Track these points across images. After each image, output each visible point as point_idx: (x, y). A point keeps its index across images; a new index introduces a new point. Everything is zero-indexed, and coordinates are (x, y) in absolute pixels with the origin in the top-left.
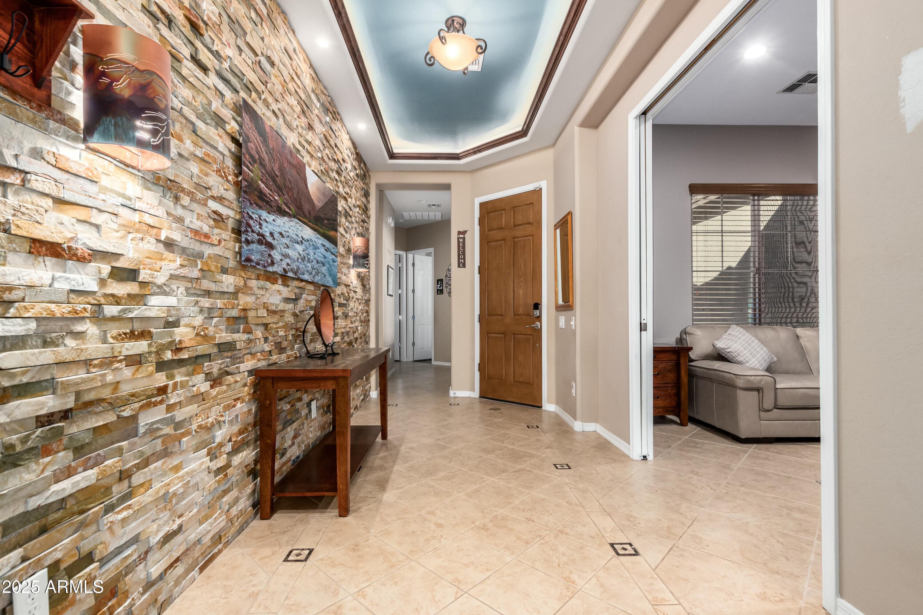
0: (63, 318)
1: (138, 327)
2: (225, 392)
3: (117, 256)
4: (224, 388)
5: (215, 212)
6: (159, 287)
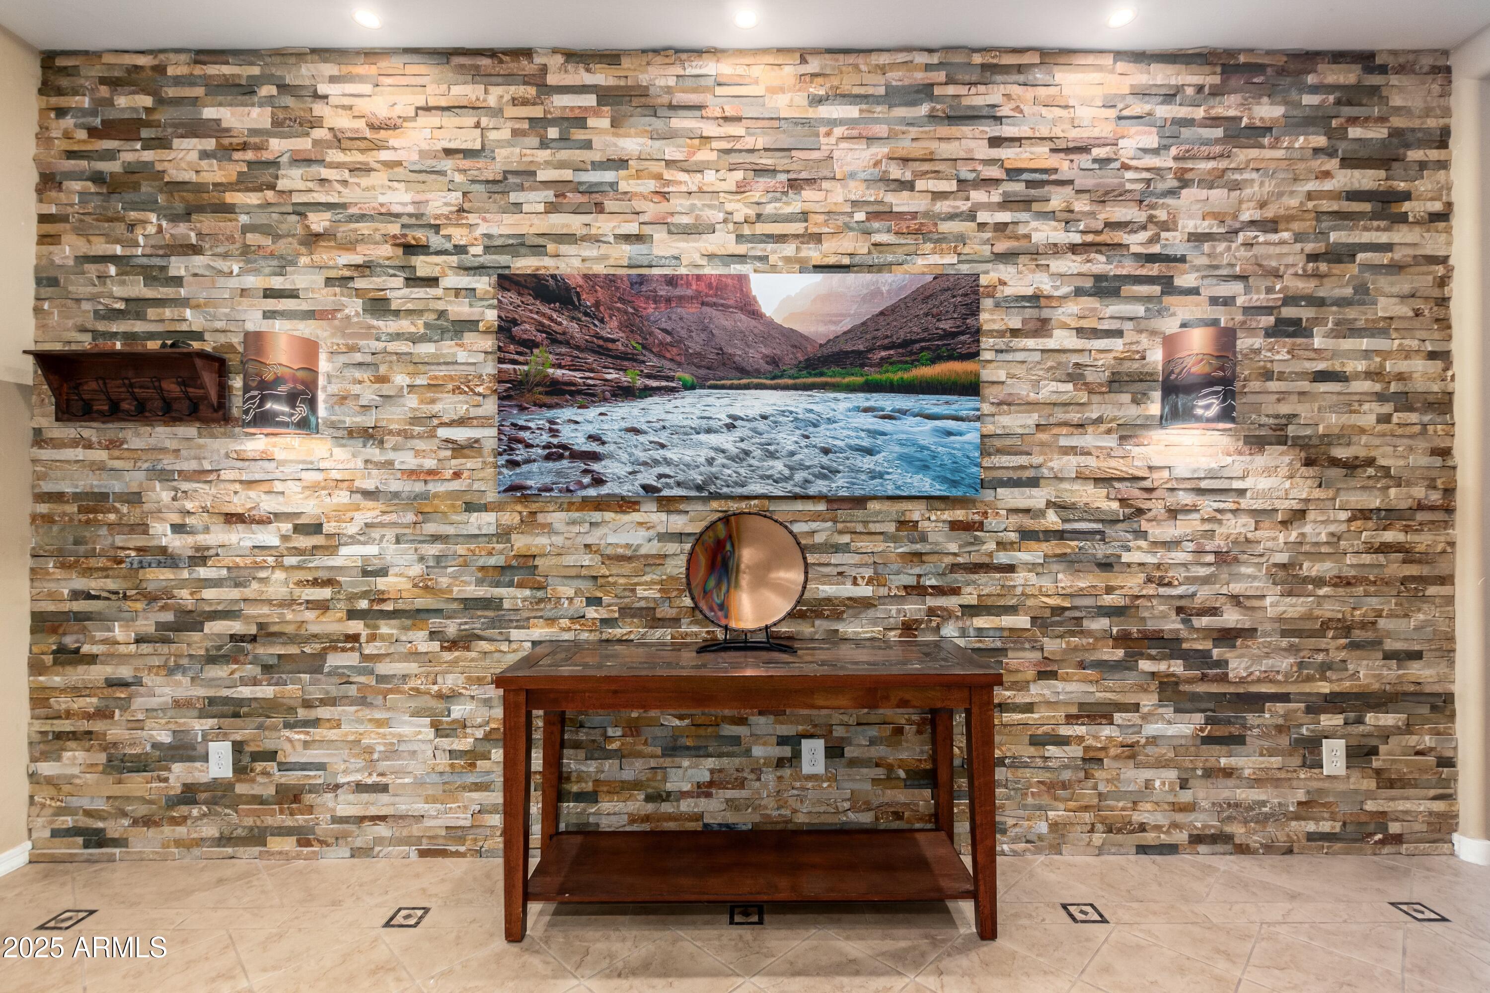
0: (246, 567)
1: (323, 575)
2: (472, 660)
3: (298, 515)
4: (473, 654)
5: (447, 441)
6: (351, 537)
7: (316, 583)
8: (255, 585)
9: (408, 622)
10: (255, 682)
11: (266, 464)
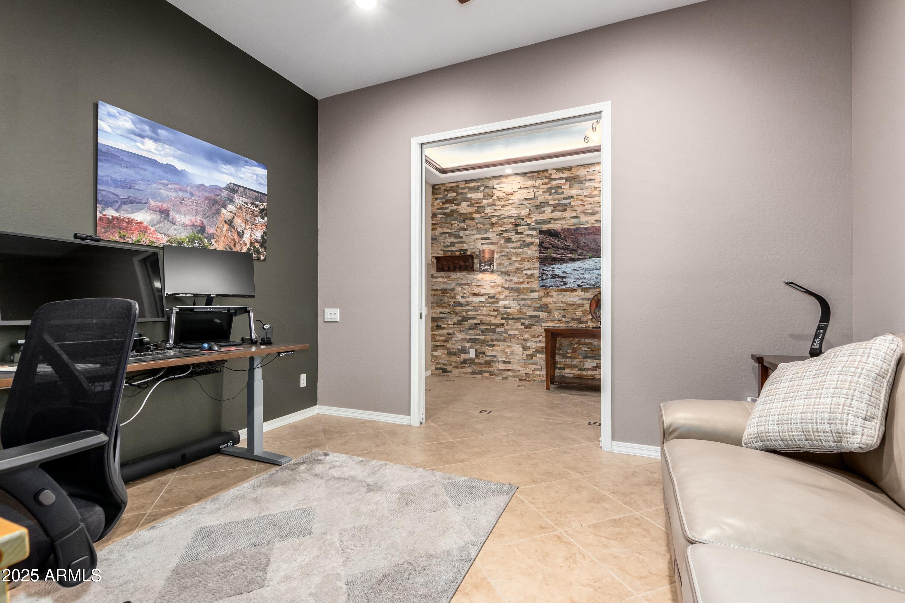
0: (478, 307)
3: (490, 294)
5: (526, 274)
6: (502, 299)
7: (494, 310)
8: (480, 311)
9: (516, 321)
10: (480, 335)
11: (482, 281)
